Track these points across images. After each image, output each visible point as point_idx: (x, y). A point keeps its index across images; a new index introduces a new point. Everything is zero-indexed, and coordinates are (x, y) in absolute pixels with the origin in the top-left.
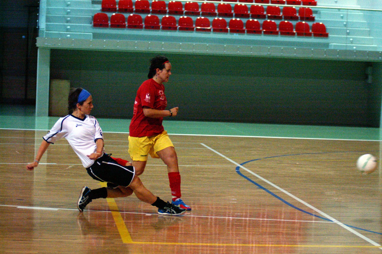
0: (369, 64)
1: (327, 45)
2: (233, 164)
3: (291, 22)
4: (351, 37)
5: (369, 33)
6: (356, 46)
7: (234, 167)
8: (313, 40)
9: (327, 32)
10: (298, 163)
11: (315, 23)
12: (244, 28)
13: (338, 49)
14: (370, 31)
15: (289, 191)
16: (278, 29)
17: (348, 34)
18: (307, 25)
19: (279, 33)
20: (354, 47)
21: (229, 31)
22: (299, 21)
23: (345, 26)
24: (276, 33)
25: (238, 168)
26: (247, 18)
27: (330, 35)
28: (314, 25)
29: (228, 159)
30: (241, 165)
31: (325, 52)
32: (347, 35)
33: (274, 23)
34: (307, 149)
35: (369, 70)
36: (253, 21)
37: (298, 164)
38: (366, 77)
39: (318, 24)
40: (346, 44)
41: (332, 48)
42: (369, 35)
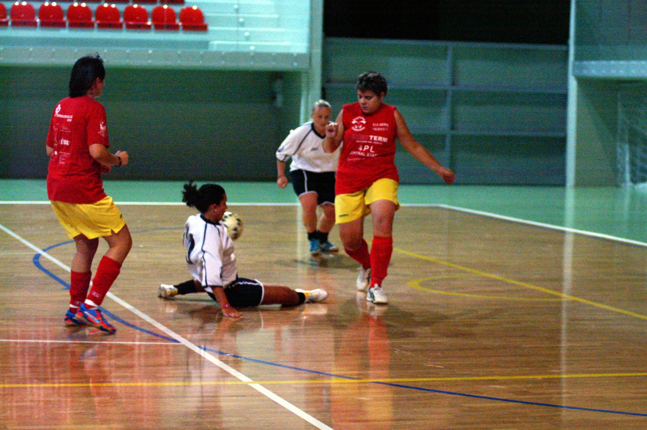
0: (277, 75)
1: (206, 44)
2: (31, 250)
3: (143, 7)
4: (246, 31)
5: (278, 23)
6: (255, 46)
7: (32, 255)
8: (181, 36)
9: (206, 21)
10: (141, 246)
11: (184, 7)
12: (65, 19)
13: (224, 50)
14: (278, 19)
15: (116, 293)
16: (122, 20)
17: (242, 24)
18: (170, 12)
19: (124, 26)
20: (252, 47)
21: (39, 24)
22: (158, 5)
23: (237, 11)
24: (118, 26)
25: (38, 256)
26: (70, 2)
27: (210, 28)
28: (183, 11)
29: (24, 241)
30: (44, 250)
31: (202, 57)
32: (238, 27)
33: (115, 9)
34: (163, 221)
35: (278, 85)
36: (79, 7)
37: (142, 248)
38: (273, 98)
39: (190, 10)
40: (237, 41)
41: (214, 49)
42: (278, 26)
